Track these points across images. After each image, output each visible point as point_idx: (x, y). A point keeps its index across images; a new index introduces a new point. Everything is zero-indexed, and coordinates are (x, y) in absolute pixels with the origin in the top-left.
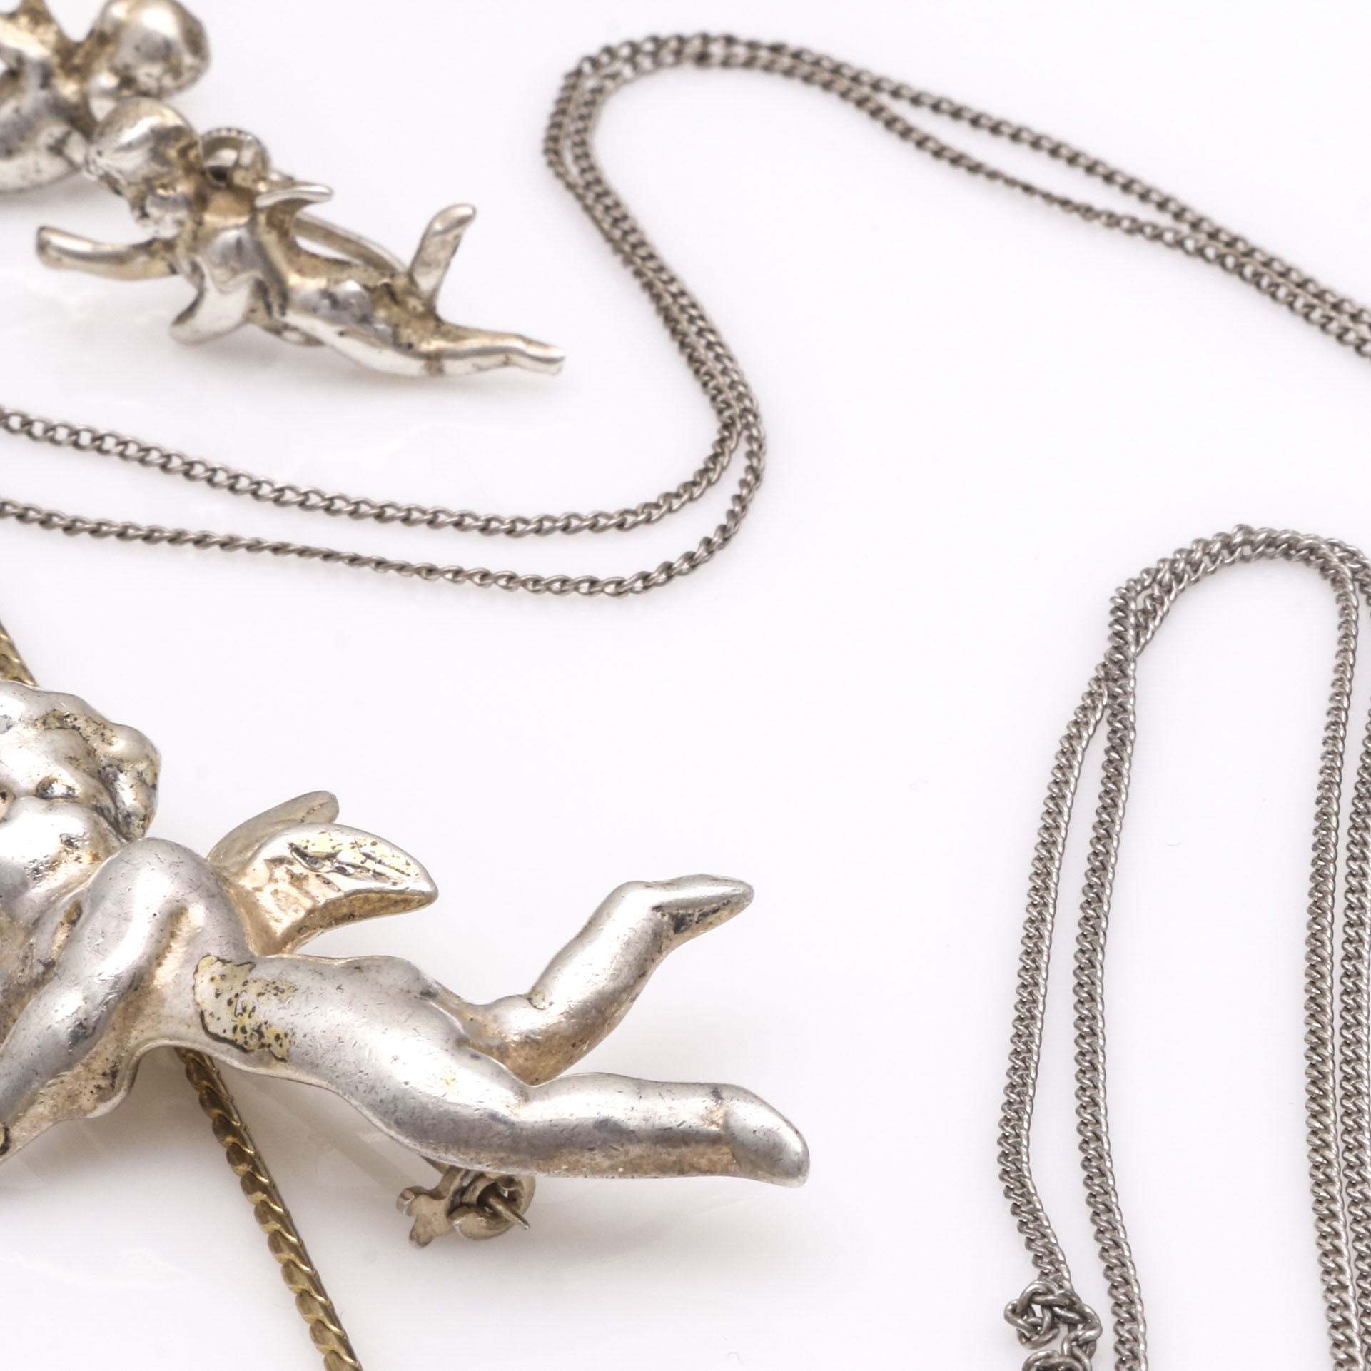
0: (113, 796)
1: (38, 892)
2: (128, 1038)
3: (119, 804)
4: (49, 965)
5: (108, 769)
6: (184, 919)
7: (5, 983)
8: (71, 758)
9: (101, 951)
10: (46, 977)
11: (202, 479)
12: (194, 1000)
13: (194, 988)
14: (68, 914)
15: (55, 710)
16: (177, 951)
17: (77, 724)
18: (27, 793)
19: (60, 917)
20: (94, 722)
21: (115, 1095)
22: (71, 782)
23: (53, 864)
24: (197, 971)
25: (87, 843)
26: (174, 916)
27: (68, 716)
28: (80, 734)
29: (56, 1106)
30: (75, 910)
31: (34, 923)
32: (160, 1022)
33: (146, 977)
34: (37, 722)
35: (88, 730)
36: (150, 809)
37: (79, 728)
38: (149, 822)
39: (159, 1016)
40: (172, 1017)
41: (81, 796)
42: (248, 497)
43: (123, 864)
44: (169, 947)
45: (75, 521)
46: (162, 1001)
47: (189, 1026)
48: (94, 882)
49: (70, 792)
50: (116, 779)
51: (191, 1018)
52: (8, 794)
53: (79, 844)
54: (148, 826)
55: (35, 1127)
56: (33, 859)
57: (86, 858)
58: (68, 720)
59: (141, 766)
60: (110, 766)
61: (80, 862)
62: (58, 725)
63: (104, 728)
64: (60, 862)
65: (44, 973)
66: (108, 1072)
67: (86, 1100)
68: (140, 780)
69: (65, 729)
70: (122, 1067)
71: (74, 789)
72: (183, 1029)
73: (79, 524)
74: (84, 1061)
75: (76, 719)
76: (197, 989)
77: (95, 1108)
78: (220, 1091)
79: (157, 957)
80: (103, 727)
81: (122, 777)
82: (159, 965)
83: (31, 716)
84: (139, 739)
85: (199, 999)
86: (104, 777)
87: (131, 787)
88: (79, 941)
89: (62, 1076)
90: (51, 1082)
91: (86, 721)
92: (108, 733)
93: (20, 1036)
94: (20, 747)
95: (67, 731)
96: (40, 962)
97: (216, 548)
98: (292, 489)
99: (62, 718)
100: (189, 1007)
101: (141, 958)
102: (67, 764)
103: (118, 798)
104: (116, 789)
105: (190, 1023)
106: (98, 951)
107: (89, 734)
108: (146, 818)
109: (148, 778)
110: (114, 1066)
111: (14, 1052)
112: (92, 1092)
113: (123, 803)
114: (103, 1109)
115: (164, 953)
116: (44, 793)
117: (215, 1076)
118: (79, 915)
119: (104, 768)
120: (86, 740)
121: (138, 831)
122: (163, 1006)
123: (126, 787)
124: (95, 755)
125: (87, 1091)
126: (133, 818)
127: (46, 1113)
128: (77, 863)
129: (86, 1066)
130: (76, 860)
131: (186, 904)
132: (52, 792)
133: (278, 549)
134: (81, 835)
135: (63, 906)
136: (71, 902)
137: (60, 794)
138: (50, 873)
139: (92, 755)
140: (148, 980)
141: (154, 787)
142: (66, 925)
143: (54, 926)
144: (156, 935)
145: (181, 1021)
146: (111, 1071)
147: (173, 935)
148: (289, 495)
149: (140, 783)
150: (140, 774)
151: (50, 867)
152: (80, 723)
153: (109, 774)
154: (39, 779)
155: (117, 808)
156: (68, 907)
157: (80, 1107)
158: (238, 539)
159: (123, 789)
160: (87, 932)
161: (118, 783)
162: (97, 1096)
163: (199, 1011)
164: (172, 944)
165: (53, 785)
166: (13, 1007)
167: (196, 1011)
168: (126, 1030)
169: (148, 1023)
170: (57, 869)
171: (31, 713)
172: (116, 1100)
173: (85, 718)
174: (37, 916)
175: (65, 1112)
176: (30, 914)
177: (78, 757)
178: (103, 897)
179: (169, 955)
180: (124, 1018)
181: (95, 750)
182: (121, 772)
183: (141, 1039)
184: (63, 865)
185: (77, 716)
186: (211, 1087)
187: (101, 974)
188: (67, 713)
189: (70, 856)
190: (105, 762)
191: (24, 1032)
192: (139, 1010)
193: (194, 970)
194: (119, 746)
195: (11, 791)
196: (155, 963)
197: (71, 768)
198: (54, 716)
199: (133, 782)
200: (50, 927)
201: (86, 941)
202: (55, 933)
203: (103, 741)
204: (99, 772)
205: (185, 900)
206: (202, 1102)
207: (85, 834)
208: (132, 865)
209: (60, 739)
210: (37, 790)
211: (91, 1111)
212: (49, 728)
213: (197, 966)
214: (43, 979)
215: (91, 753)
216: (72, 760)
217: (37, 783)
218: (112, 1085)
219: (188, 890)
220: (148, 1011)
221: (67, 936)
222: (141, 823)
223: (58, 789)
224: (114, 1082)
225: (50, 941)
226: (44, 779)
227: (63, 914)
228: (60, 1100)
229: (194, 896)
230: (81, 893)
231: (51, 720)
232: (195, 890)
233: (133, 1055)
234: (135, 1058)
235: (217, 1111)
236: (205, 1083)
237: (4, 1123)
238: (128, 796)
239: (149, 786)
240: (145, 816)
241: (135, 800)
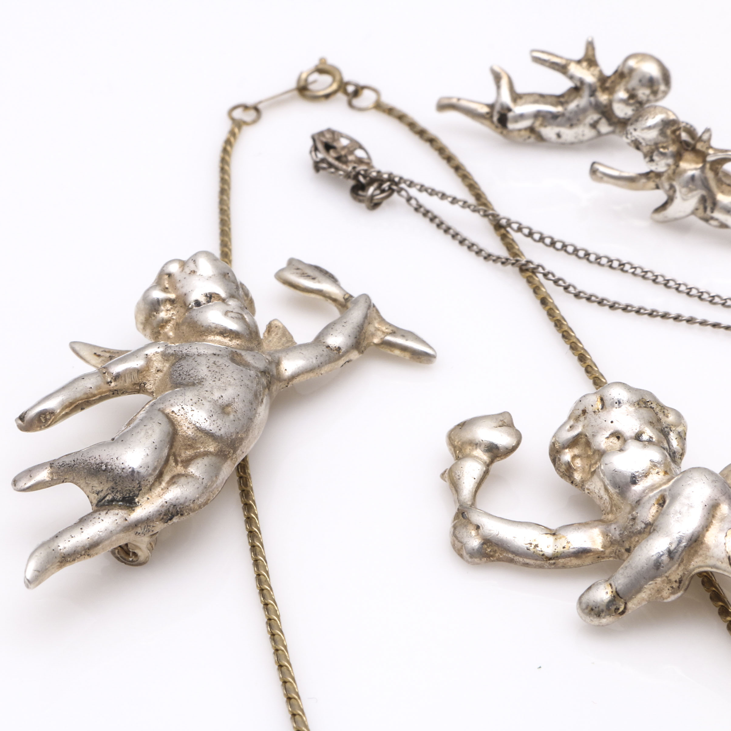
0: (668, 442)
1: (637, 488)
2: (690, 565)
3: (671, 447)
4: (649, 525)
5: (666, 429)
6: (718, 509)
7: (621, 530)
8: (651, 422)
10: (645, 530)
11: (674, 288)
12: (725, 550)
13: (725, 544)
14: (658, 500)
15: (643, 398)
16: (716, 525)
17: (652, 405)
18: (631, 438)
19: (654, 501)
20: (660, 405)
21: (680, 591)
22: (651, 435)
23: (646, 475)
24: (726, 536)
25: (662, 465)
27: (648, 402)
28: (654, 410)
29: (651, 594)
30: (662, 499)
31: (636, 502)
32: (707, 559)
33: (701, 536)
34: (635, 404)
35: (658, 410)
36: (684, 450)
37: (653, 408)
38: (683, 456)
39: (706, 556)
40: (713, 557)
41: (656, 442)
42: (696, 299)
44: (712, 522)
45: (615, 303)
46: (708, 548)
47: (722, 563)
48: (673, 485)
49: (651, 439)
50: (669, 434)
51: (723, 559)
52: (621, 437)
53: (659, 466)
54: (683, 458)
55: (639, 604)
56: (637, 471)
57: (662, 474)
58: (649, 403)
59: (680, 429)
60: (667, 427)
61: (659, 475)
62: (644, 406)
63: (664, 409)
64: (649, 474)
65: (645, 528)
66: (678, 580)
67: (665, 593)
68: (680, 436)
69: (647, 408)
70: (684, 578)
71: (652, 438)
72: (719, 564)
73: (617, 305)
74: (667, 574)
75: (652, 403)
76: (726, 545)
77: (669, 597)
78: (722, 594)
79: (706, 527)
80: (663, 408)
81: (671, 433)
82: (707, 530)
83: (633, 400)
84: (679, 416)
85: (728, 550)
86: (664, 433)
87: (676, 439)
88: (667, 515)
89: (656, 580)
90: (651, 582)
91: (656, 404)
92: (666, 412)
93: (637, 559)
94: (627, 415)
95: (648, 409)
96: (643, 522)
97: (684, 323)
98: (718, 296)
99: (646, 403)
100: (722, 553)
101: (699, 527)
102: (649, 425)
103: (670, 444)
104: (669, 439)
105: (723, 561)
106: (678, 521)
107: (658, 411)
108: (682, 455)
109: (683, 435)
110: (681, 578)
111: (633, 566)
112: (669, 589)
113: (673, 446)
114: (673, 598)
115: (709, 525)
116: (638, 438)
117: (717, 586)
118: (664, 502)
119: (664, 428)
120: (656, 414)
121: (679, 461)
122: (709, 551)
123: (674, 438)
124: (660, 422)
125: (666, 589)
126: (676, 454)
127: (646, 597)
128: (657, 475)
129: (667, 577)
130: (657, 473)
131: (720, 502)
132: (642, 438)
133: (715, 325)
134: (660, 461)
135: (654, 495)
136: (659, 494)
137: (646, 440)
138: (645, 478)
139: (659, 421)
140: (702, 538)
141: (685, 439)
142: (656, 505)
143: (650, 505)
144: (706, 515)
145: (718, 560)
146: (679, 580)
147: (713, 516)
148: (717, 300)
149: (680, 437)
150: (679, 433)
151: (644, 476)
152: (654, 405)
153: (666, 431)
154: (637, 431)
155: (670, 448)
156: (657, 497)
157: (662, 596)
158: (695, 319)
159: (672, 440)
160: (672, 510)
161: (670, 436)
162: (670, 591)
163: (728, 555)
164: (713, 521)
165: (643, 435)
166: (625, 542)
167: (726, 555)
168: (689, 561)
169: (700, 558)
170: (648, 477)
171: (633, 399)
172: (679, 594)
173: (656, 403)
174: (638, 499)
175: (654, 598)
176: (634, 497)
177: (654, 422)
178: (679, 494)
179: (712, 526)
180: (689, 555)
181: (661, 419)
182: (671, 431)
183: (695, 566)
184: (650, 475)
185: (652, 402)
186: (717, 591)
187: (679, 532)
188: (648, 400)
189: (654, 471)
190: (665, 425)
191: (640, 557)
192: (696, 552)
193: (725, 535)
194: (671, 418)
195: (623, 436)
196: (705, 530)
197: (651, 427)
198: (642, 401)
199: (677, 436)
200: (648, 506)
201: (672, 515)
202: (650, 509)
203: (664, 415)
204: (662, 430)
205: (719, 500)
206: (711, 598)
207: (662, 461)
208: (693, 480)
209: (644, 412)
210: (636, 437)
211: (666, 599)
212: (641, 407)
213: (726, 533)
214: (644, 531)
215: (659, 420)
216: (651, 423)
217: (635, 433)
218: (679, 587)
219: (720, 495)
220: (701, 552)
221: (657, 511)
222: (680, 457)
223: (645, 437)
224: (679, 585)
225: (649, 512)
226: (639, 431)
227: (655, 500)
228: (653, 591)
229: (723, 498)
230: (665, 490)
231: (641, 403)
232: (724, 495)
233: (691, 573)
234: (691, 575)
235: (720, 604)
236: (714, 589)
237: (625, 600)
238: (675, 443)
239: (682, 437)
240: (682, 453)
241: (678, 445)
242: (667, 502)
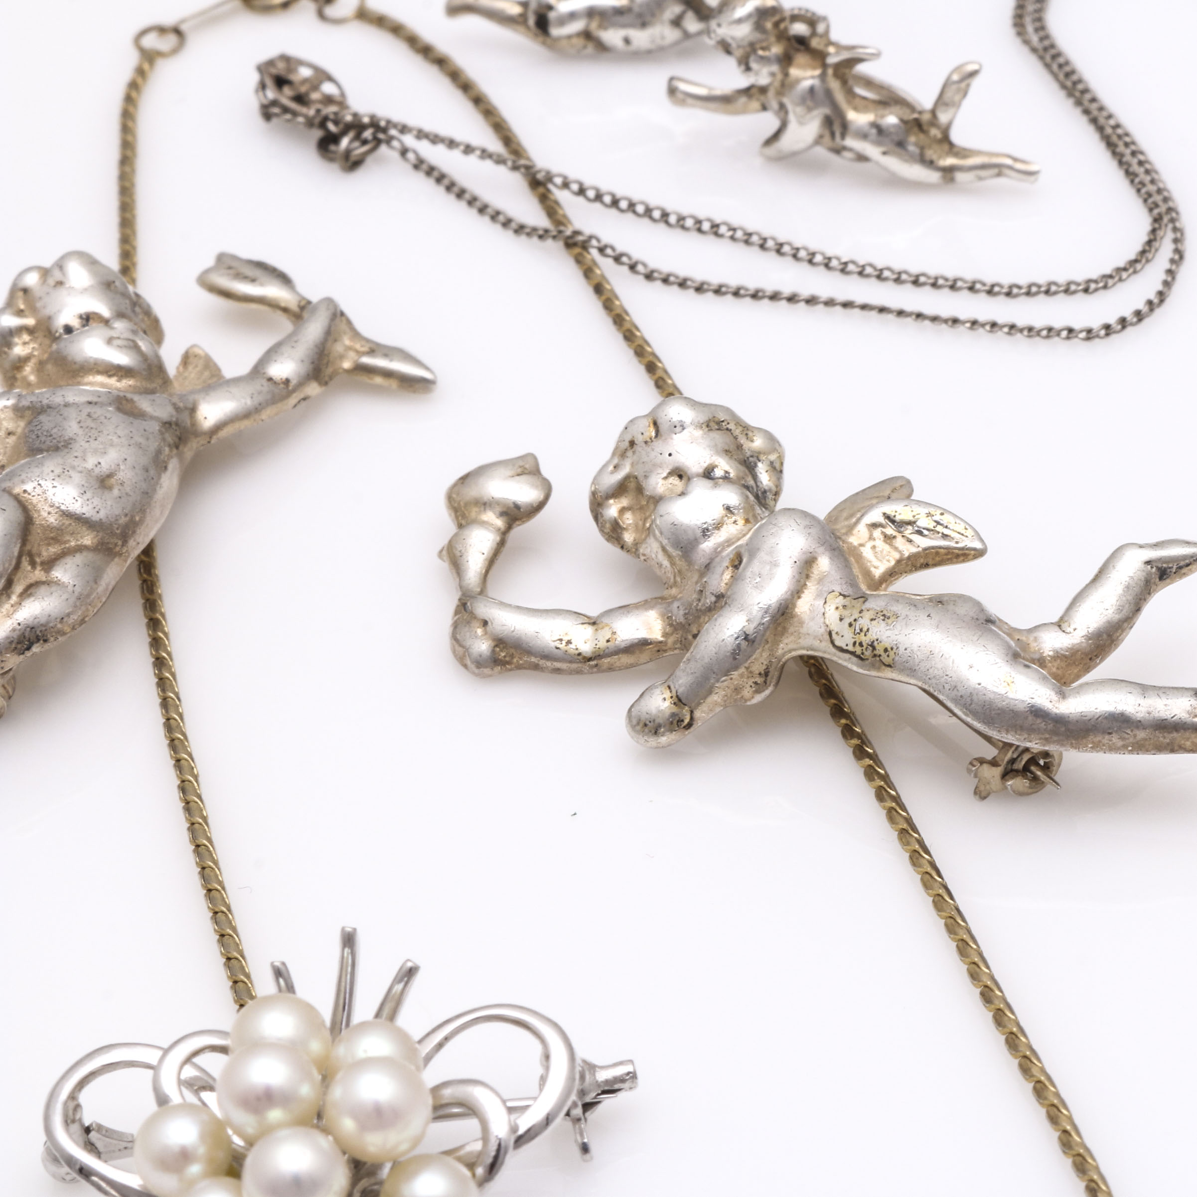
0: (755, 477)
1: (707, 545)
2: (777, 649)
3: (759, 484)
4: (720, 597)
5: (751, 459)
6: (815, 566)
7: (686, 609)
8: (726, 451)
9: (758, 587)
10: (717, 605)
11: (790, 255)
12: (825, 623)
13: (824, 614)
14: (732, 561)
15: (714, 417)
16: (811, 589)
17: (729, 426)
18: (698, 475)
19: (726, 563)
20: (741, 426)
21: (767, 689)
22: (727, 468)
23: (718, 526)
24: (825, 602)
25: (741, 511)
26: (807, 564)
27: (723, 421)
28: (732, 434)
29: (726, 696)
30: (737, 558)
31: (706, 567)
32: (800, 638)
33: (790, 606)
34: (703, 425)
35: (737, 432)
36: (779, 487)
37: (731, 430)
38: (779, 496)
39: (799, 633)
40: (808, 634)
41: (735, 478)
42: (822, 268)
43: (771, 526)
44: (805, 585)
45: (703, 284)
46: (801, 623)
47: (821, 641)
48: (751, 538)
49: (727, 475)
50: (756, 465)
51: (822, 635)
52: (683, 475)
53: (736, 512)
54: (778, 499)
55: (711, 710)
56: (704, 522)
57: (741, 522)
58: (723, 424)
59: (773, 457)
60: (752, 456)
61: (737, 524)
62: (717, 427)
63: (748, 430)
64: (723, 524)
65: (715, 602)
66: (763, 672)
67: (747, 692)
68: (772, 467)
69: (722, 430)
70: (772, 669)
71: (729, 473)
72: (816, 643)
73: (705, 286)
74: (746, 665)
75: (728, 423)
76: (826, 615)
77: (753, 697)
78: (834, 687)
79: (797, 592)
80: (746, 429)
81: (760, 465)
82: (799, 597)
83: (699, 421)
84: (770, 438)
85: (827, 622)
86: (748, 464)
87: (767, 471)
88: (743, 580)
89: (731, 675)
90: (724, 678)
91: (735, 424)
92: (750, 434)
93: (702, 646)
94: (692, 443)
95: (723, 432)
96: (713, 594)
97: (802, 304)
98: (853, 262)
99: (719, 423)
100: (821, 628)
101: (786, 593)
102: (724, 455)
103: (758, 480)
104: (756, 473)
105: (822, 639)
106: (756, 587)
107: (737, 434)
108: (777, 494)
109: (777, 465)
110: (767, 668)
111: (698, 658)
112: (751, 686)
113: (761, 483)
114: (758, 698)
115: (802, 589)
116: (709, 475)
117: (830, 677)
118: (741, 562)
119: (748, 458)
120: (736, 438)
121: (772, 503)
122: (802, 627)
123: (763, 471)
124: (742, 449)
125: (748, 686)
126: (768, 493)
127: (719, 700)
128: (734, 525)
129: (747, 668)
130: (734, 523)
131: (816, 555)
132: (714, 475)
133: (847, 305)
134: (737, 505)
135: (728, 555)
136: (734, 552)
137: (719, 476)
138: (716, 532)
139: (740, 448)
140: (791, 608)
141: (781, 471)
142: (731, 568)
143: (722, 569)
144: (797, 576)
145: (815, 637)
146: (765, 672)
147: (808, 577)
148: (851, 267)
149: (772, 469)
150: (772, 463)
151: (716, 527)
152: (732, 426)
153: (751, 463)
154: (705, 465)
155: (757, 486)
156: (732, 556)
157: (742, 697)
158: (817, 298)
159: (761, 473)
160: (748, 574)
161: (757, 468)
162: (754, 689)
163: (828, 630)
164: (807, 583)
165: (715, 470)
166: (692, 626)
167: (826, 630)
168: (776, 643)
169: (792, 638)
170: (721, 529)
171: (699, 419)
172: (767, 692)
173: (734, 423)
174: (708, 561)
175: (732, 700)
176: (702, 560)
177: (731, 450)
178: (758, 549)
179: (805, 591)
180: (775, 635)
181: (742, 445)
182: (760, 461)
183: (786, 650)
184: (725, 526)
185: (730, 422)
186: (828, 684)
187: (759, 603)
188: (723, 419)
189: (730, 520)
190: (748, 454)
191: (705, 643)
192: (785, 629)
193: (824, 601)
194: (758, 443)
195: (686, 473)
196: (796, 597)
197: (727, 458)
198: (714, 421)
199: (767, 468)
200: (719, 570)
201: (748, 580)
202: (723, 574)
203: (747, 439)
204: (745, 461)
205: (816, 552)
206: (821, 694)
207: (740, 504)
208: (778, 527)
209: (718, 437)
210: (704, 473)
211: (750, 700)
212: (711, 430)
213: (826, 599)
214: (715, 606)
215: (739, 447)
216: (727, 452)
217: (704, 468)
218: (765, 682)
219: (818, 545)
220: (791, 629)
221: (732, 576)
222: (773, 497)
223: (718, 473)
224: (766, 679)
225: (721, 579)
226: (709, 465)
227: (728, 560)
228: (729, 691)
229: (821, 550)
230: (741, 546)
231: (712, 424)
232: (822, 545)
233: (780, 661)
234: (781, 663)
235: (833, 701)
236: (824, 681)
237: (690, 707)
238: (765, 478)
239: (777, 470)
240: (776, 492)
241: (769, 481)
242: (745, 560)
